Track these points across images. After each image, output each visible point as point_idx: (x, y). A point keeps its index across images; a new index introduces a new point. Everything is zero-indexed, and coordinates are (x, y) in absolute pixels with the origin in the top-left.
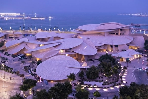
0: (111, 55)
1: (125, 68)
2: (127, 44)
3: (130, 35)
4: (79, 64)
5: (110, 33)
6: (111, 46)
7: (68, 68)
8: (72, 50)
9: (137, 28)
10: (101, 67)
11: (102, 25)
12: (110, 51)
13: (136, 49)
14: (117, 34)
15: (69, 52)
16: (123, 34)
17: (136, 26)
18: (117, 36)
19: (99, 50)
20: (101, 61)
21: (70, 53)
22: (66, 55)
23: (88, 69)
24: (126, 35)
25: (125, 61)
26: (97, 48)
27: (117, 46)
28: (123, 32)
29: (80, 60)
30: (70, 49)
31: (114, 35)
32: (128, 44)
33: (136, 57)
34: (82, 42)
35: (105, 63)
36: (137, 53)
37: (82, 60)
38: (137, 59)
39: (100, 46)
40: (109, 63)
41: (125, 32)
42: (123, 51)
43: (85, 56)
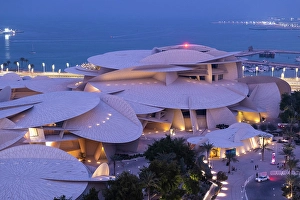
0: (182, 140)
1: (221, 177)
2: (230, 107)
3: (240, 80)
4: (83, 168)
5: (182, 75)
6: (186, 114)
7: (49, 184)
8: (66, 129)
9: (265, 61)
10: (151, 175)
11: (158, 51)
12: (183, 129)
13: (257, 121)
14: (202, 78)
15: (57, 133)
16: (221, 78)
17: (261, 56)
18: (201, 83)
19: (148, 127)
20: (152, 159)
21: (61, 138)
22: (49, 144)
23: (110, 182)
24: (230, 81)
25: (224, 156)
26: (143, 122)
27: (202, 113)
28: (218, 72)
29: (92, 157)
30: (60, 124)
31: (194, 82)
32: (234, 109)
33: (255, 145)
34: (96, 102)
35: (160, 164)
36: (259, 132)
37: (97, 157)
38: (257, 149)
39: (154, 115)
40: (174, 163)
41: (226, 71)
42: (221, 127)
43: (105, 144)
